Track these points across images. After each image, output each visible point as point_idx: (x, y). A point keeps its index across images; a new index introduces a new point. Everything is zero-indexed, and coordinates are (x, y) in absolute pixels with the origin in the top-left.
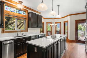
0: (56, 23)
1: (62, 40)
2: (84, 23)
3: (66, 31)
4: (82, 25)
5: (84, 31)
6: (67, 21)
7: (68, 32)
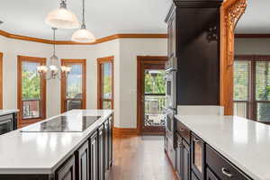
0: (64, 62)
1: (101, 133)
2: (163, 68)
3: (107, 95)
4: (153, 75)
5: (164, 95)
6: (111, 59)
7: (112, 101)
